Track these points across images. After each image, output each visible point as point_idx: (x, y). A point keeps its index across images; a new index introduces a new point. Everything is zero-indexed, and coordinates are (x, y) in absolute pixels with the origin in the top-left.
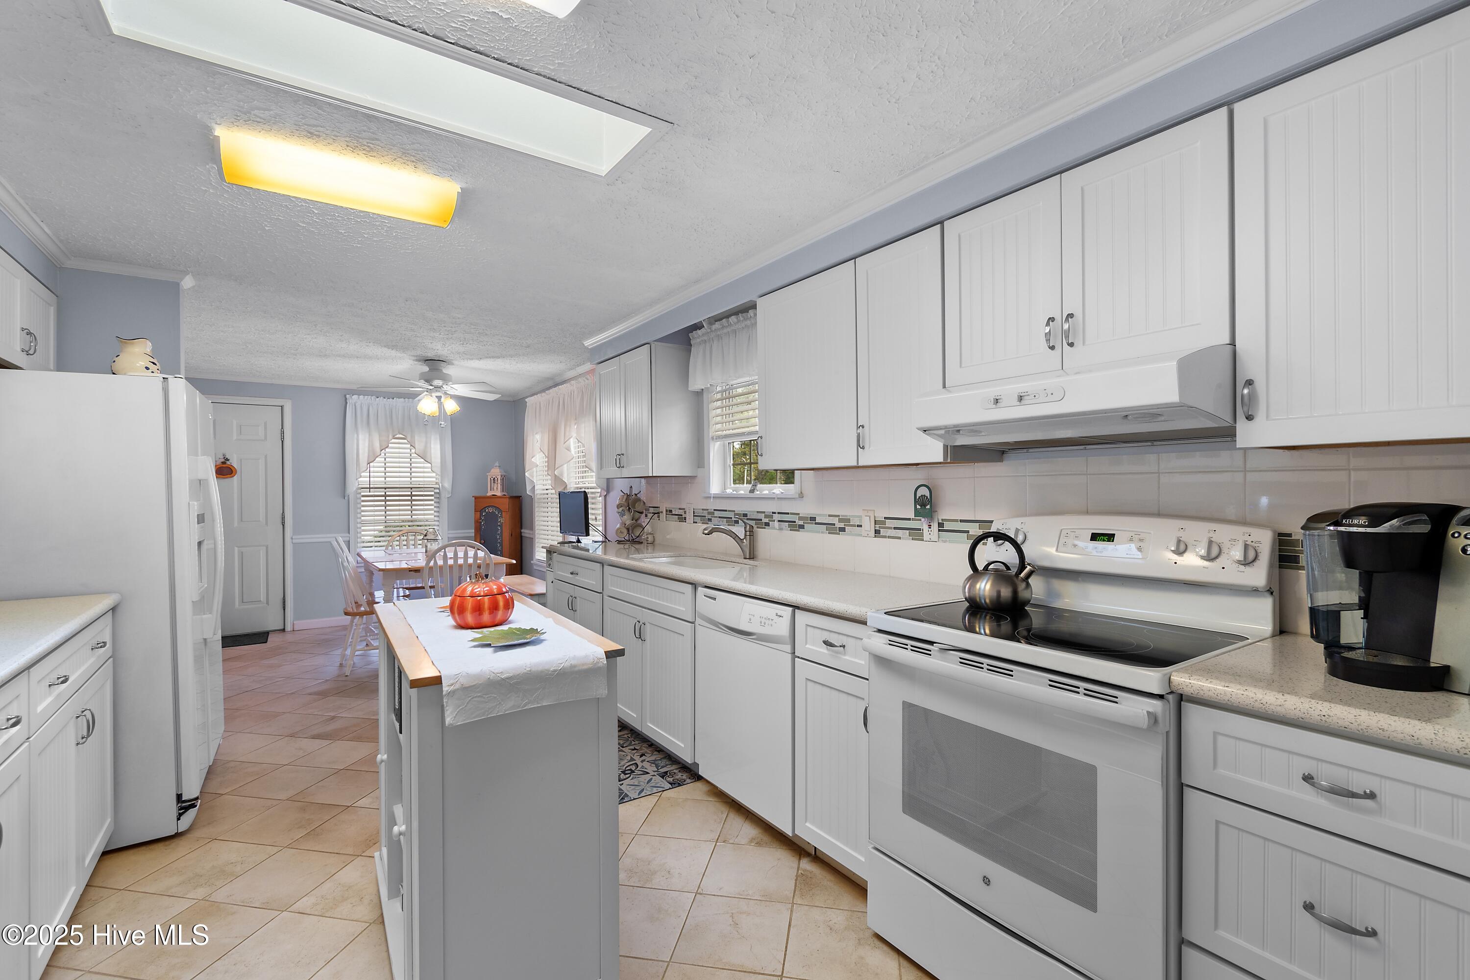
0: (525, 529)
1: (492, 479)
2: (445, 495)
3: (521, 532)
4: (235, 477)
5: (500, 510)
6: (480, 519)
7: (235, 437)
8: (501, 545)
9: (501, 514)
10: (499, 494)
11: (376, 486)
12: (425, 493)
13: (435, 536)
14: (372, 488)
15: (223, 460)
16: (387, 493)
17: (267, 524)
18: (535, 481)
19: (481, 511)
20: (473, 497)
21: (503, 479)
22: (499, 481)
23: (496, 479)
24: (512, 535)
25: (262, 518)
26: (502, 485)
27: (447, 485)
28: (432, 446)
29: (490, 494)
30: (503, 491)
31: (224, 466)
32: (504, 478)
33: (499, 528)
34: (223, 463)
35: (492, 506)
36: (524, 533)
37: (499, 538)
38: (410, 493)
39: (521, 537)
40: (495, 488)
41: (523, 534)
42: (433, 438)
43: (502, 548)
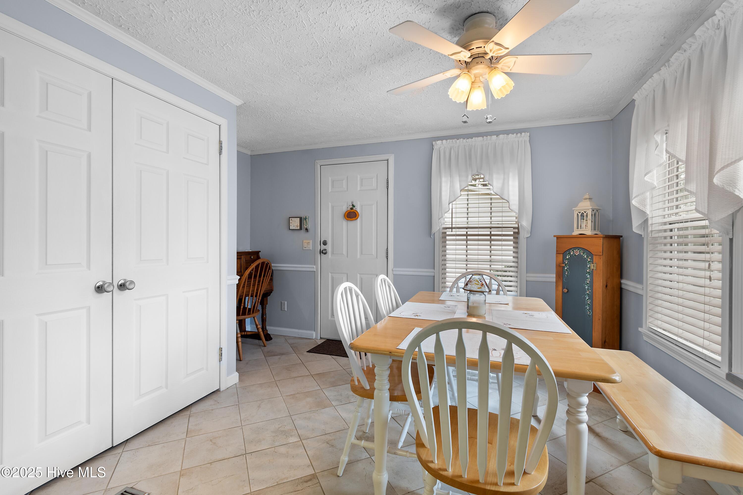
0: (628, 279)
1: (580, 215)
2: (524, 235)
3: (621, 284)
4: (359, 219)
5: (590, 254)
6: (563, 263)
7: (359, 189)
8: (591, 297)
9: (592, 259)
10: (588, 232)
11: (458, 226)
12: (504, 233)
13: (479, 286)
14: (455, 228)
15: (351, 207)
16: (468, 233)
17: (377, 257)
18: (648, 212)
19: (564, 254)
20: (554, 236)
21: (595, 215)
22: (590, 216)
23: (585, 214)
24: (606, 286)
25: (374, 252)
26: (594, 222)
27: (526, 223)
28: (510, 183)
29: (576, 233)
30: (595, 229)
31: (352, 211)
32: (597, 214)
33: (588, 277)
34: (352, 209)
35: (578, 248)
36: (624, 284)
37: (588, 289)
38: (489, 233)
39: (621, 289)
40: (583, 225)
41: (623, 286)
42: (511, 175)
43: (592, 302)
